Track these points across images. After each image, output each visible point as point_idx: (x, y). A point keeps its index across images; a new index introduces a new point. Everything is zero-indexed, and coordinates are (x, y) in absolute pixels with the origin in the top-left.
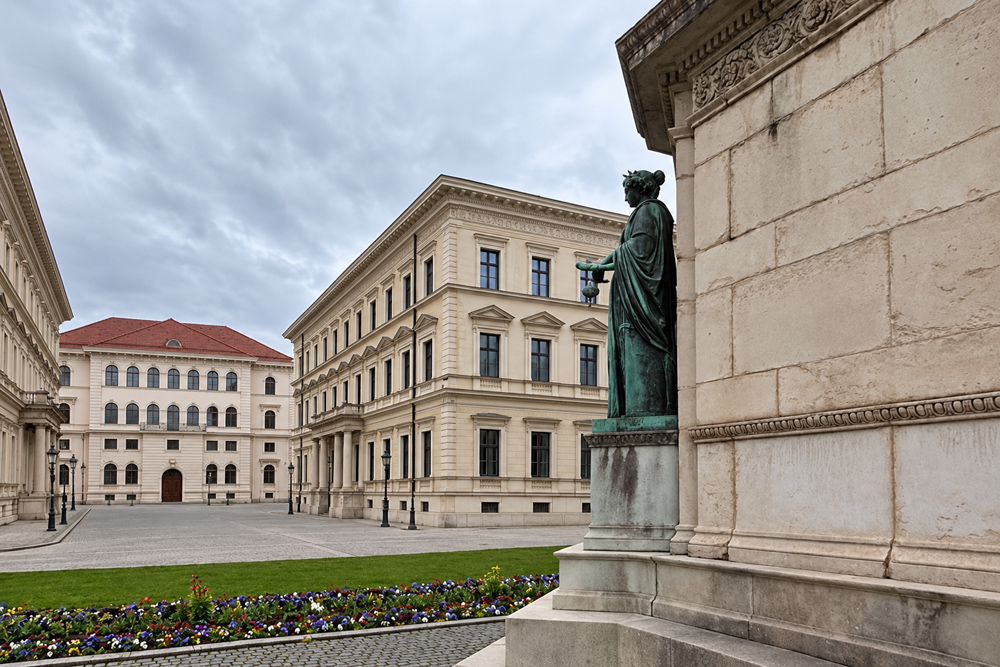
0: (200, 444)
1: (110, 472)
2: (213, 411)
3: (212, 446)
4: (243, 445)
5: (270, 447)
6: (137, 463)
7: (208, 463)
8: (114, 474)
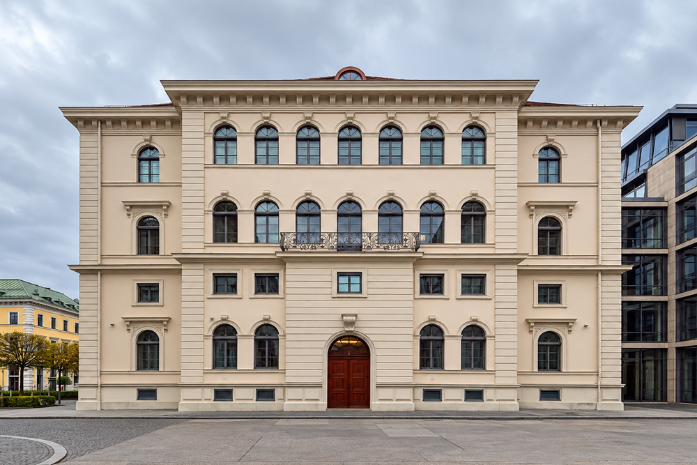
0: (406, 278)
1: (224, 338)
2: (433, 210)
3: (432, 285)
4: (501, 281)
5: (550, 294)
6: (276, 320)
7: (422, 321)
8: (233, 345)
